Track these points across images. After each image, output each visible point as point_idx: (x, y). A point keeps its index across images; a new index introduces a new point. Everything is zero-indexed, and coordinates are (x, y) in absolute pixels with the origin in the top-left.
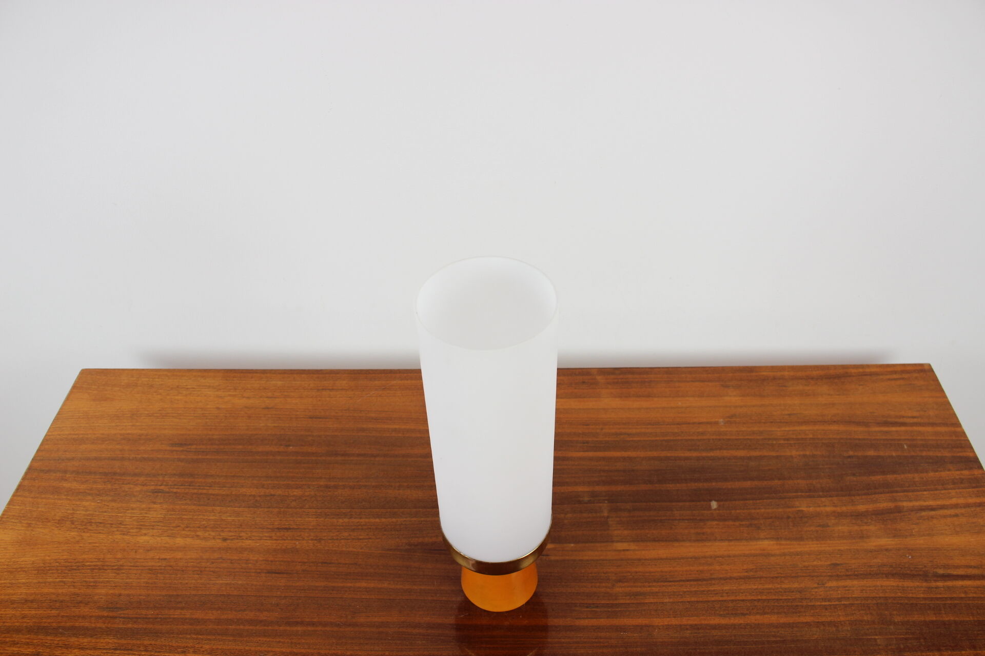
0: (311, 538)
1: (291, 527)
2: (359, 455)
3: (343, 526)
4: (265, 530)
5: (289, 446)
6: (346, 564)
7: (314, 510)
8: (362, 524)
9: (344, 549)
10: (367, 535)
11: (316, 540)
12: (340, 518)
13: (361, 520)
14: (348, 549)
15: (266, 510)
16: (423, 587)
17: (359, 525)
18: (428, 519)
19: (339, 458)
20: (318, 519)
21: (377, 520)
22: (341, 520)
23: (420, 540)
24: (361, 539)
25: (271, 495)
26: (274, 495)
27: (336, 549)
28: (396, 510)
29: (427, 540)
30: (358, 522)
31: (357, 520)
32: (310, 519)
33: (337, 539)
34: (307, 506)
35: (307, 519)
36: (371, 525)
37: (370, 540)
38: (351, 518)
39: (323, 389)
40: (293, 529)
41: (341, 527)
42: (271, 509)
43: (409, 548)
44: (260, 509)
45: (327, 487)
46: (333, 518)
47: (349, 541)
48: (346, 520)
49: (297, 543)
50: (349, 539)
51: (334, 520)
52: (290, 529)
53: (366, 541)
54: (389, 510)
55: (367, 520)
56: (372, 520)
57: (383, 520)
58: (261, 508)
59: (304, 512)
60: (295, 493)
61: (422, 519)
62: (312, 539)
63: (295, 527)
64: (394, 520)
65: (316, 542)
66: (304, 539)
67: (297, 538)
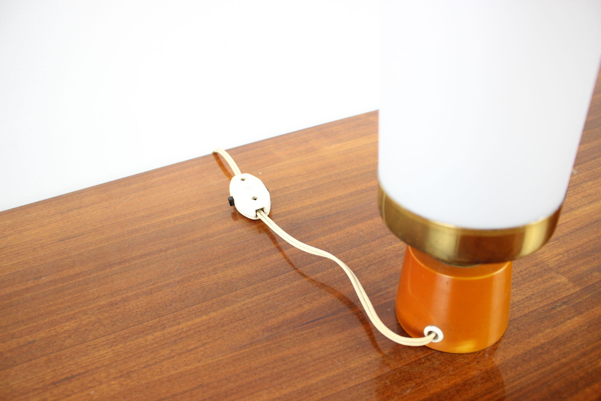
0: (111, 377)
1: (74, 373)
2: (141, 257)
3: (156, 343)
4: (31, 394)
5: (41, 277)
6: (185, 392)
7: (103, 339)
8: (184, 330)
9: (173, 372)
10: (199, 340)
11: (121, 376)
12: (147, 335)
13: (180, 326)
14: (178, 371)
15: (25, 365)
16: (323, 377)
17: (180, 333)
18: (276, 291)
19: (117, 268)
20: (113, 348)
21: (204, 317)
22: (150, 337)
23: (281, 318)
24: (191, 350)
25: (29, 343)
26: (34, 342)
27: (160, 377)
28: (223, 297)
29: (289, 315)
30: (177, 330)
31: (176, 328)
32: (102, 352)
33: (156, 363)
34: (91, 337)
35: (96, 354)
36: (199, 327)
37: (207, 346)
38: (164, 329)
39: (68, 211)
40: (79, 374)
41: (155, 345)
42: (33, 361)
43: (270, 334)
44: (16, 368)
45: (111, 304)
46: (137, 338)
47: (175, 358)
48: (157, 334)
49: (92, 392)
50: (173, 357)
51: (140, 340)
52: (73, 377)
53: (202, 349)
54: (215, 300)
55: (190, 323)
56: (198, 320)
57: (213, 314)
58: (17, 365)
59: (88, 346)
60: (66, 328)
61: (267, 294)
62: (115, 378)
63: (81, 371)
64: (228, 309)
65: (122, 379)
66: (101, 383)
67: (89, 385)
